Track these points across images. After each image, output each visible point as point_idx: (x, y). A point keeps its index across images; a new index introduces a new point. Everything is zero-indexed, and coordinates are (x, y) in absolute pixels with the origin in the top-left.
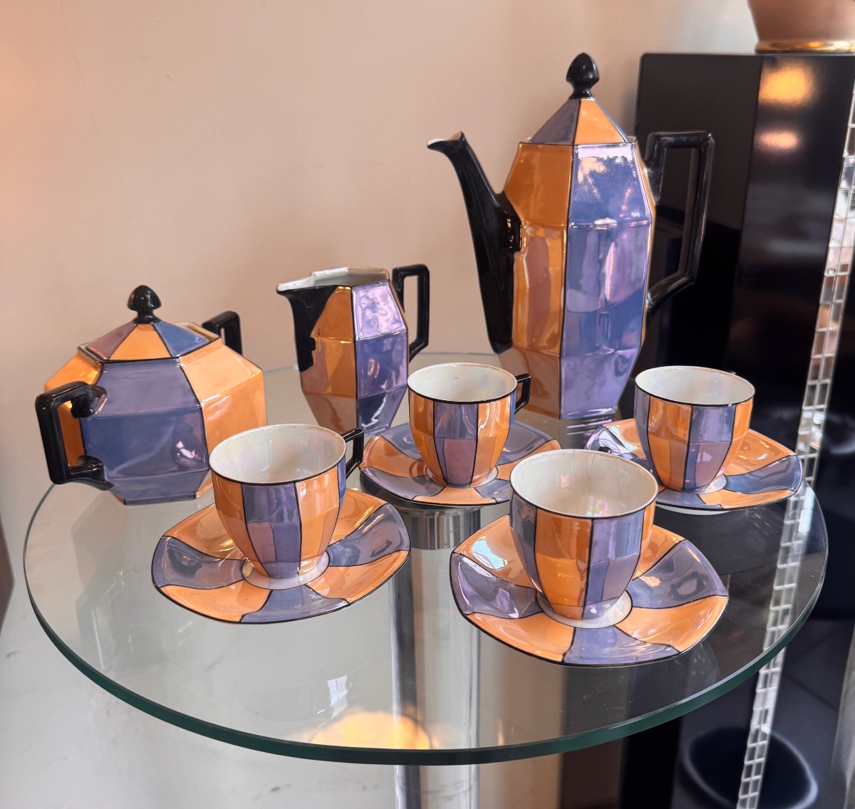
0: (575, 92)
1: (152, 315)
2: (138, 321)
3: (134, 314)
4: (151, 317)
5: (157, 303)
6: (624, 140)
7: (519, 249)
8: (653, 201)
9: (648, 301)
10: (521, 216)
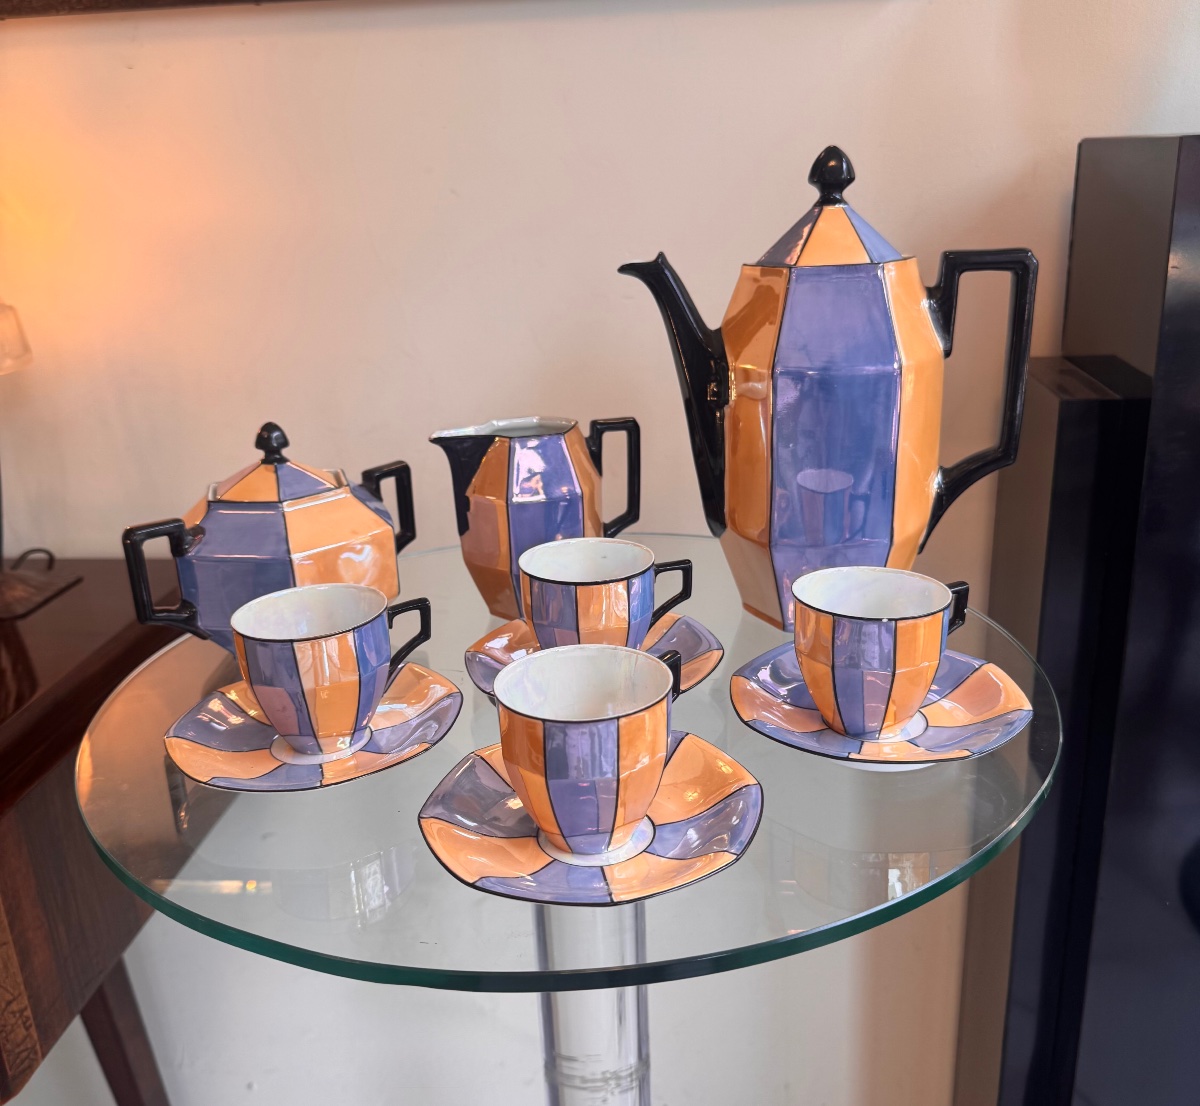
0: (821, 197)
1: (280, 454)
2: (265, 461)
3: (261, 454)
4: (278, 456)
5: (285, 443)
6: (872, 261)
7: (727, 402)
8: (939, 344)
9: (935, 482)
10: (730, 359)
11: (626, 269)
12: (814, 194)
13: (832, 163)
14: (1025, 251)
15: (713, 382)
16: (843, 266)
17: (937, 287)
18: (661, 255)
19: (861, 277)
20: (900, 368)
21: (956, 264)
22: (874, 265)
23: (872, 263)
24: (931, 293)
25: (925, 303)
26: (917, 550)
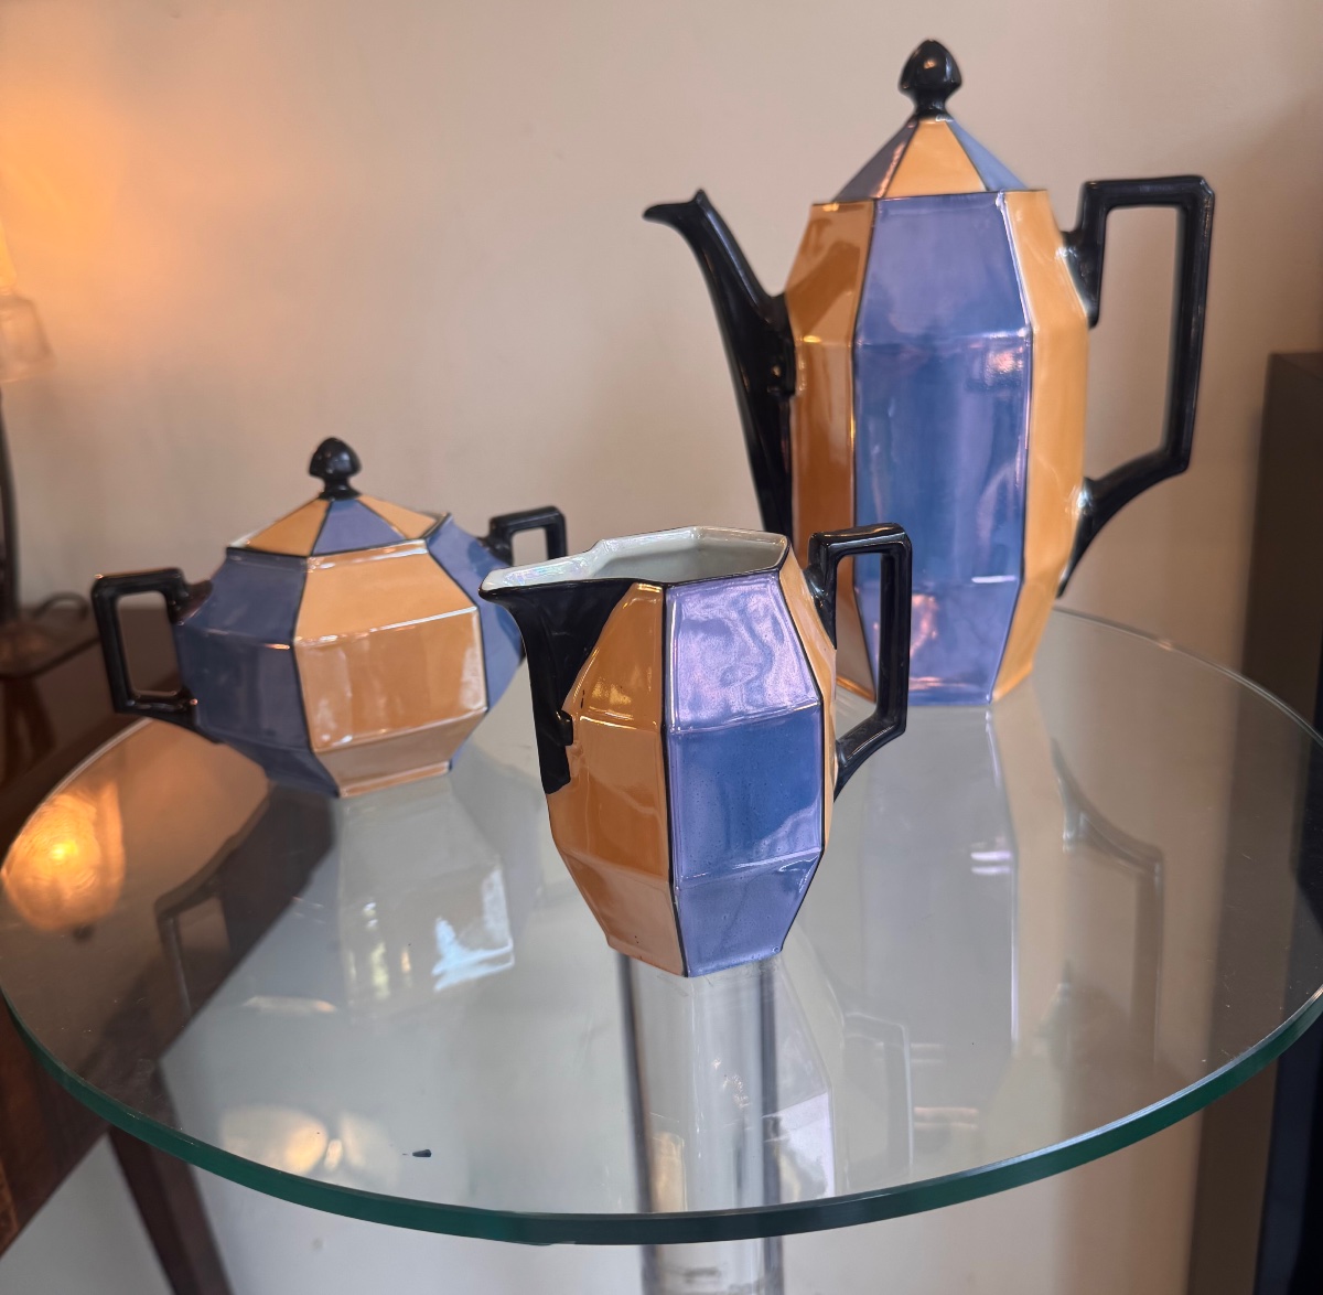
0: (917, 109)
6: (987, 188)
7: (792, 392)
8: (1083, 308)
9: (1080, 499)
10: (796, 332)
11: (656, 213)
12: (908, 106)
13: (930, 64)
14: (1196, 179)
15: (774, 365)
16: (947, 196)
17: (1078, 231)
18: (701, 194)
19: (973, 211)
20: (1031, 335)
21: (1102, 198)
22: (990, 194)
23: (988, 190)
24: (1070, 238)
25: (1062, 253)
26: (1056, 592)
